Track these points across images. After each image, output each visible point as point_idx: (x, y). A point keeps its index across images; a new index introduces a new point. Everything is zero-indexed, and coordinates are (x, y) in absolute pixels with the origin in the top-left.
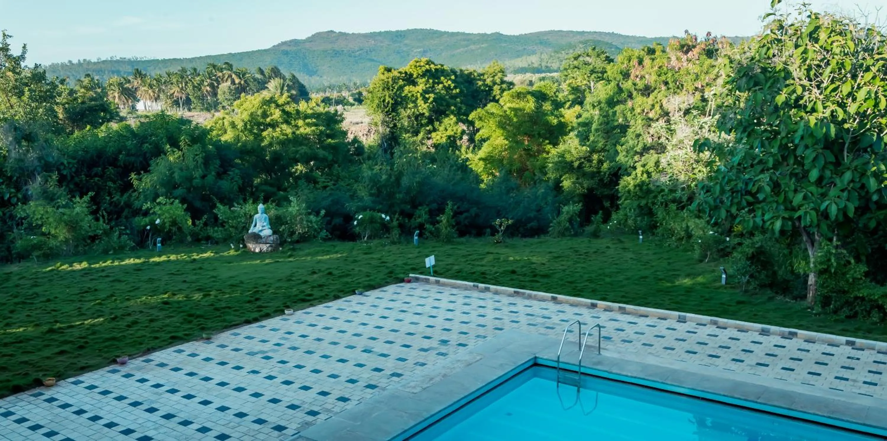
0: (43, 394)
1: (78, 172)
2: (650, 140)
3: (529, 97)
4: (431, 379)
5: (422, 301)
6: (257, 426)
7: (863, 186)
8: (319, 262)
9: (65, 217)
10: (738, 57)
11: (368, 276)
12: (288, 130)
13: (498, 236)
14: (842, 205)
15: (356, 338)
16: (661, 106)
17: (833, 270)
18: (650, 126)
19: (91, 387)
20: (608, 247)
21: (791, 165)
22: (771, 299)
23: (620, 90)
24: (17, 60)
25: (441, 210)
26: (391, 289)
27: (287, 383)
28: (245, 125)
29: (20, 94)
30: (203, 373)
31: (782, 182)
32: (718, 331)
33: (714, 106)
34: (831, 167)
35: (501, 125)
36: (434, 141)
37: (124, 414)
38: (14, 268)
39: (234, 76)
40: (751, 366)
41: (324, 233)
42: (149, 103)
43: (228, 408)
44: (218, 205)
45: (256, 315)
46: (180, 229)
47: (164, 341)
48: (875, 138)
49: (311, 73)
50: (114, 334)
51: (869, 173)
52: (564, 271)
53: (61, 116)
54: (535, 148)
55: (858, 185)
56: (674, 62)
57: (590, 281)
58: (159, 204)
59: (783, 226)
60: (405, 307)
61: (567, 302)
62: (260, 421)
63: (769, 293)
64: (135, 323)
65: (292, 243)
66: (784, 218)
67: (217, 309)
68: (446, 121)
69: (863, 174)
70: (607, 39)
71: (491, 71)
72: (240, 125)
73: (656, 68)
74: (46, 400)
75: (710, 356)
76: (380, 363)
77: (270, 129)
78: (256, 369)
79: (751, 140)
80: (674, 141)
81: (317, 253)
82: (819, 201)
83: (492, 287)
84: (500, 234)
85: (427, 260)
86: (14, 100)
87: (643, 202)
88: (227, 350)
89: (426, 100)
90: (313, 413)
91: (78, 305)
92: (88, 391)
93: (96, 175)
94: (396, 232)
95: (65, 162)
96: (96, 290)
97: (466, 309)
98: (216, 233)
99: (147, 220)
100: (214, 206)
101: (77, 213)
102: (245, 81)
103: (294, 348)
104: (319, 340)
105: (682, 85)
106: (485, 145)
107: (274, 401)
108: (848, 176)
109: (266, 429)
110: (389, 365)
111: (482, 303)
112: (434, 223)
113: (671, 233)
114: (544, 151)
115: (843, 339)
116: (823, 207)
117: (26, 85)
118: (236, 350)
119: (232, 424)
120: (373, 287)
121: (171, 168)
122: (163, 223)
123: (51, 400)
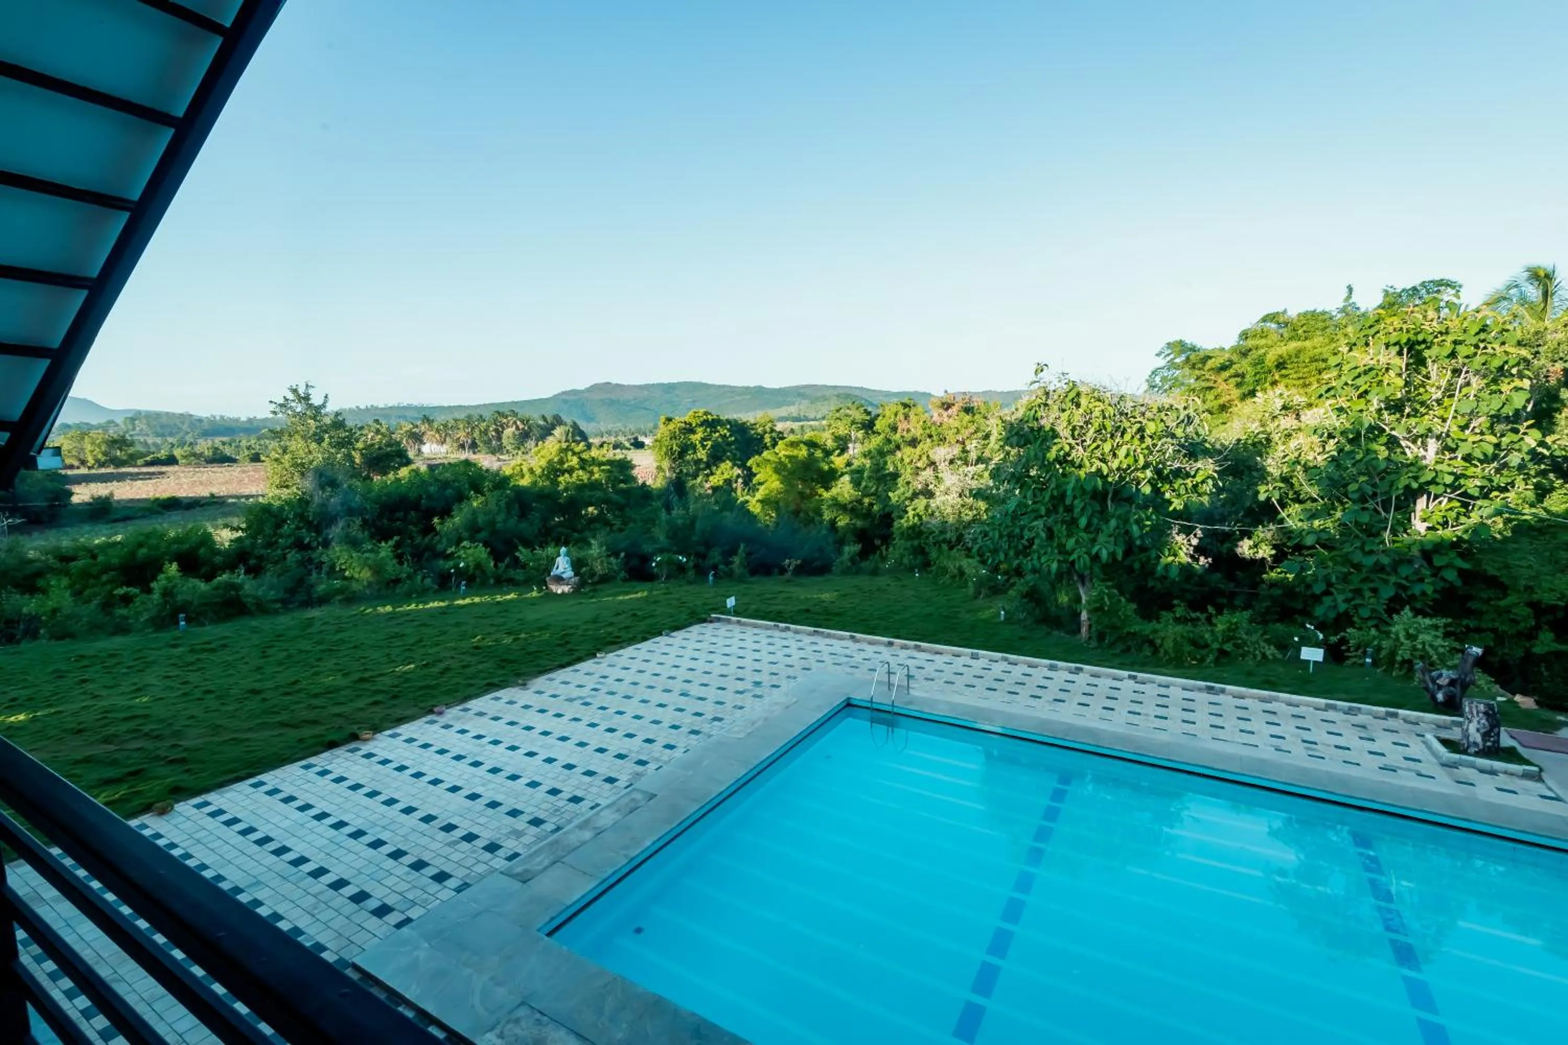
0: (360, 749)
1: (380, 516)
2: (920, 487)
3: (802, 445)
4: (753, 724)
5: (728, 642)
6: (587, 779)
7: (1127, 532)
8: (621, 602)
9: (370, 562)
10: (1008, 418)
11: (671, 617)
12: (585, 477)
13: (788, 575)
14: (1111, 550)
15: (671, 681)
16: (928, 456)
17: (1106, 608)
18: (918, 474)
19: (410, 740)
20: (888, 585)
21: (1062, 514)
22: (1048, 634)
23: (889, 441)
24: (318, 409)
25: (733, 552)
26: (696, 629)
27: (611, 730)
28: (543, 471)
29: (320, 441)
30: (524, 722)
31: (1055, 529)
32: (1010, 668)
33: (975, 457)
34: (1098, 515)
35: (777, 471)
36: (712, 484)
37: (448, 770)
38: (315, 613)
39: (518, 423)
40: (1049, 702)
41: (623, 574)
42: (435, 446)
43: (555, 760)
44: (520, 548)
45: (566, 659)
46: (483, 572)
47: (480, 688)
48: (1134, 489)
49: (589, 419)
50: (427, 682)
51: (1132, 520)
52: (854, 608)
53: (357, 461)
54: (808, 491)
55: (1123, 531)
56: (936, 418)
57: (880, 619)
58: (464, 547)
59: (1059, 568)
60: (712, 648)
61: (865, 640)
62: (590, 773)
63: (1044, 628)
64: (447, 669)
65: (594, 584)
66: (1059, 561)
67: (529, 654)
68: (723, 466)
69: (1126, 521)
70: (857, 393)
71: (762, 421)
72: (538, 471)
73: (921, 423)
74: (364, 756)
75: (1010, 693)
76: (699, 707)
77: (567, 475)
78: (577, 716)
79: (1023, 491)
80: (942, 488)
81: (619, 594)
82: (1090, 546)
83: (792, 626)
84: (790, 573)
85: (728, 601)
86: (313, 446)
87: (916, 543)
88: (545, 697)
89: (704, 447)
90: (642, 763)
91: (387, 651)
92: (407, 745)
93: (398, 519)
94: (691, 574)
95: (368, 507)
96: (403, 635)
97: (771, 648)
98: (518, 574)
99: (451, 563)
100: (517, 549)
101: (382, 558)
102: (529, 427)
103: (612, 693)
104: (635, 684)
105: (945, 438)
106: (762, 488)
107: (601, 750)
108: (1113, 523)
109: (597, 781)
110: (709, 709)
111: (785, 643)
112: (728, 563)
113: (945, 570)
114: (817, 494)
115: (1126, 673)
116: (1094, 550)
117: (326, 432)
118: (554, 696)
119: (561, 778)
120: (678, 628)
121: (474, 512)
122: (467, 567)
123: (369, 756)
